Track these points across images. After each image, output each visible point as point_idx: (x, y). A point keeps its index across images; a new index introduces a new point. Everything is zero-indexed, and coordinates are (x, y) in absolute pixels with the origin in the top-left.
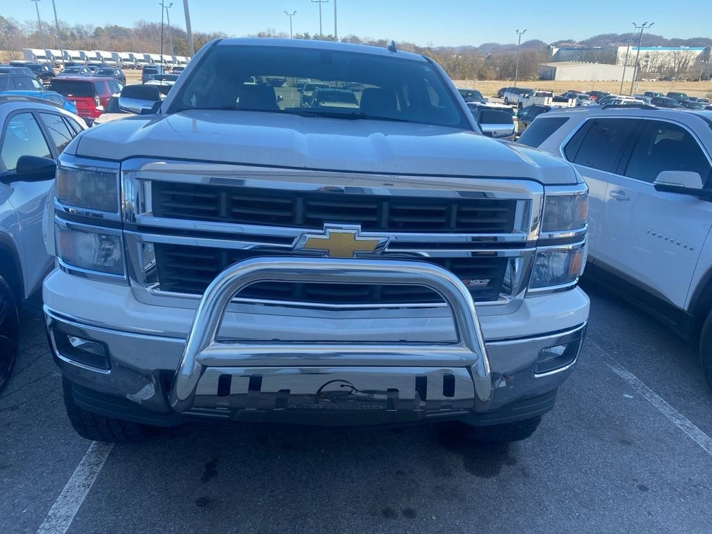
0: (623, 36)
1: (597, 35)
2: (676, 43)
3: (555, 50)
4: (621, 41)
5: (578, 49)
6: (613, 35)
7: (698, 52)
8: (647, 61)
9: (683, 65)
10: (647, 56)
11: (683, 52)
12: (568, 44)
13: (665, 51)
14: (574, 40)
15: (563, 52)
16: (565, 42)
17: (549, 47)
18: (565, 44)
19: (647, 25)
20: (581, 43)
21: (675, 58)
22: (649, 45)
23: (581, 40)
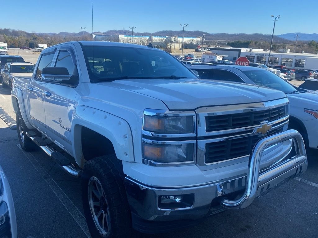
0: (119, 31)
1: (109, 30)
2: (139, 34)
3: (94, 36)
4: (119, 33)
5: (103, 36)
6: (116, 30)
7: (148, 38)
8: (131, 41)
9: (144, 43)
10: (130, 39)
11: (143, 38)
12: (98, 33)
13: (136, 37)
14: (101, 32)
15: (97, 37)
16: (97, 32)
17: (91, 34)
18: (97, 33)
19: (134, 28)
20: (104, 33)
21: (140, 40)
22: (130, 35)
23: (104, 32)
